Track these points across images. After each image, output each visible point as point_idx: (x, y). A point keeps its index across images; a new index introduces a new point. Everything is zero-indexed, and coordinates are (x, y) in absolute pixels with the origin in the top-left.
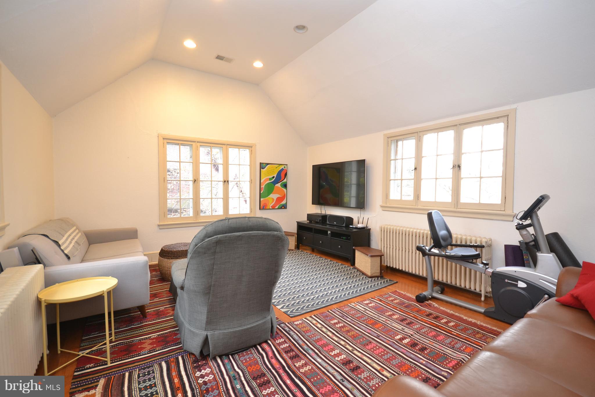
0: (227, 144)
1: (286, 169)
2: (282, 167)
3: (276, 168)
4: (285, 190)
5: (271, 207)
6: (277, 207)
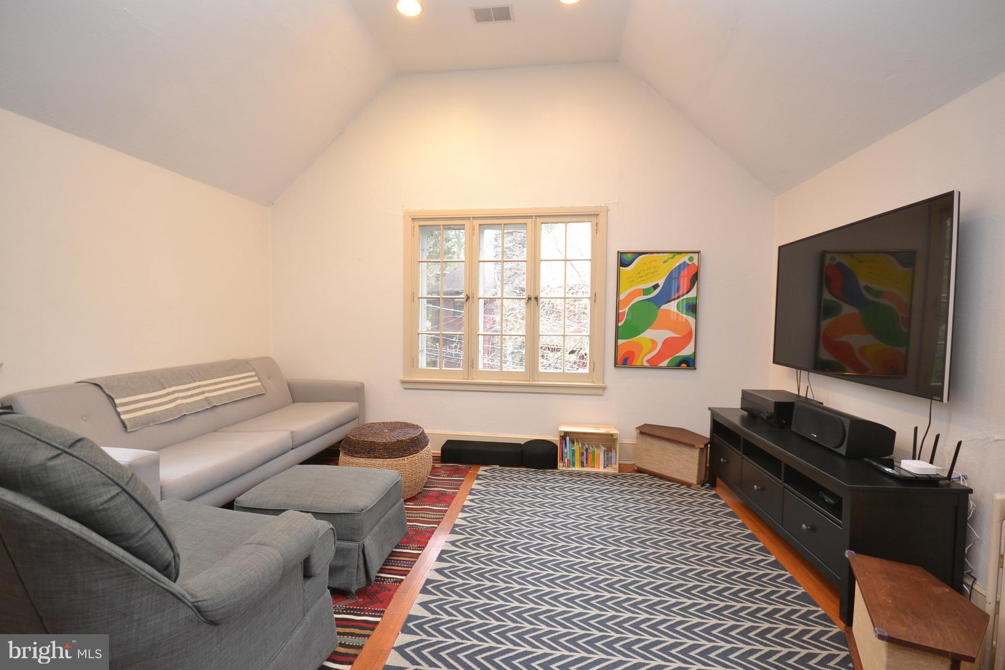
0: (535, 216)
1: (697, 264)
2: (685, 258)
3: (665, 262)
4: (691, 320)
5: (648, 361)
6: (665, 364)
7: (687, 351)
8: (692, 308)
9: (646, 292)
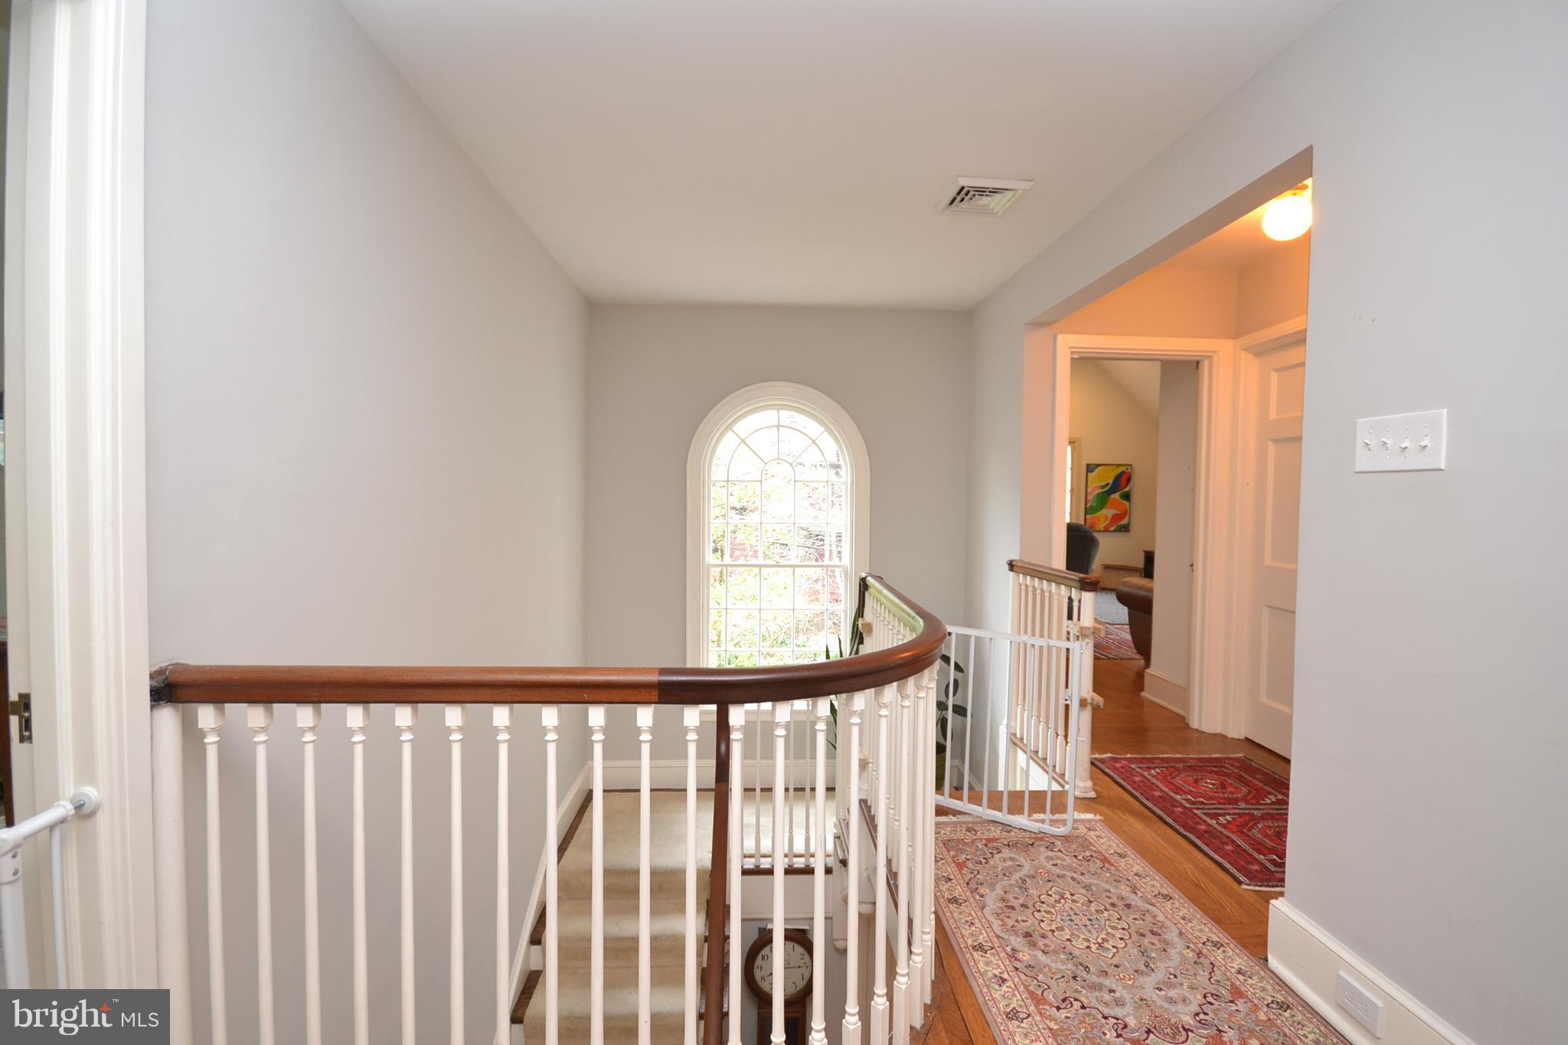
1: (1130, 471)
2: (1123, 468)
3: (1113, 470)
4: (1126, 503)
5: (1103, 528)
6: (1112, 529)
7: (1124, 522)
8: (1127, 497)
9: (1102, 487)
